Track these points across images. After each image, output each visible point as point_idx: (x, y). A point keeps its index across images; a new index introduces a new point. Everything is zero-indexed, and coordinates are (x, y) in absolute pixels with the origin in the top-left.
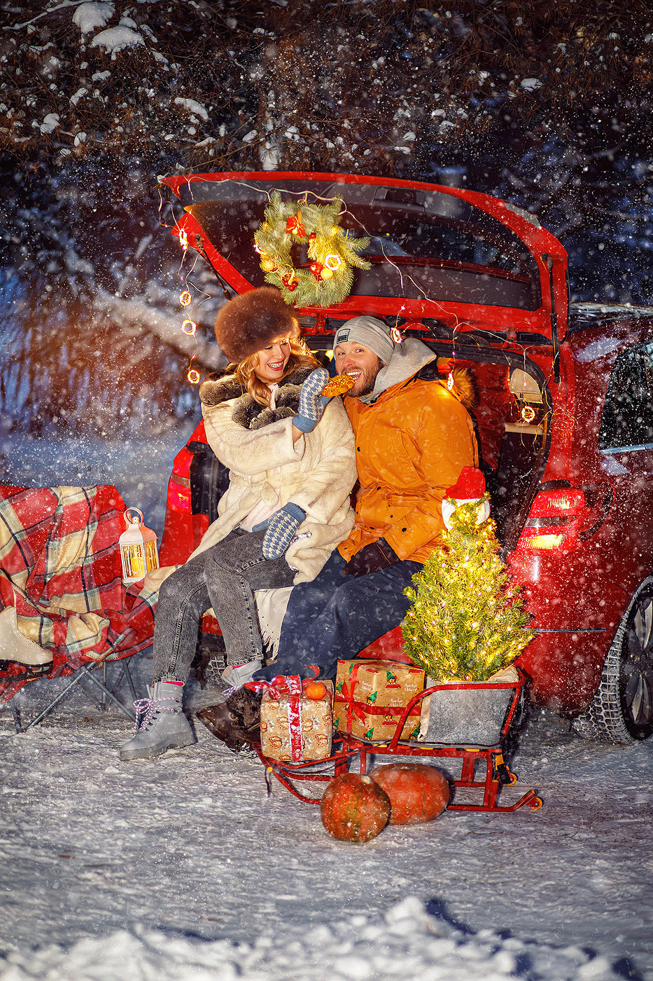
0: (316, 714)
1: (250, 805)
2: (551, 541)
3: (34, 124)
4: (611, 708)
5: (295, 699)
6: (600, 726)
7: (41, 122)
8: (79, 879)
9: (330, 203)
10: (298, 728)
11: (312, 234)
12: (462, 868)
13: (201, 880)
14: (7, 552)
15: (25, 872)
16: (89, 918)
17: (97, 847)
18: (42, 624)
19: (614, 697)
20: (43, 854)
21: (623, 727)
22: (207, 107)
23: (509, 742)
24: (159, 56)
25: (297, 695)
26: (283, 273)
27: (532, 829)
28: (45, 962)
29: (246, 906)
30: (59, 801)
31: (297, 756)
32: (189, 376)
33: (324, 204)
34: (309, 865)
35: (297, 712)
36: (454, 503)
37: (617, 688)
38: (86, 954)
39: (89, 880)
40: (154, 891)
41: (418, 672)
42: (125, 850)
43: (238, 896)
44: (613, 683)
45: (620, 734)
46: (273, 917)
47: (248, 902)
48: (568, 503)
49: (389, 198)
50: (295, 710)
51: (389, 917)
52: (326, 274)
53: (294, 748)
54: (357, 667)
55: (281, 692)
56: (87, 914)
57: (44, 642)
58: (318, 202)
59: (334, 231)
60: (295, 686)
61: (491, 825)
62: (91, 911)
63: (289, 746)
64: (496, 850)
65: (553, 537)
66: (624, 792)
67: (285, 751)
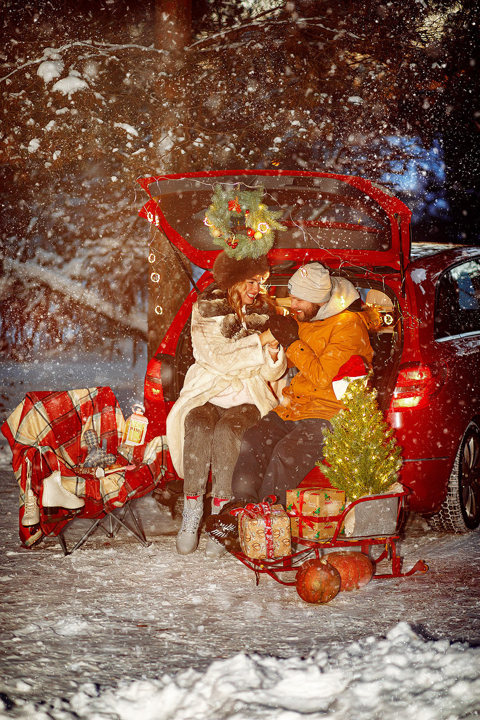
0: (281, 525)
1: (241, 587)
2: (411, 402)
3: (22, 147)
4: (455, 509)
5: (267, 518)
6: (447, 522)
7: (27, 145)
8: (158, 638)
9: (256, 189)
10: (271, 536)
11: (247, 210)
12: (394, 613)
13: (233, 633)
14: (45, 436)
15: (120, 636)
16: (176, 660)
17: (158, 619)
18: (77, 482)
19: (456, 502)
20: (126, 625)
21: (462, 521)
22: (136, 129)
23: (401, 532)
24: (98, 95)
25: (268, 514)
26: (226, 237)
27: (428, 587)
28: (188, 679)
29: (269, 645)
30: (117, 594)
31: (270, 555)
32: (156, 310)
33: (253, 190)
34: (297, 619)
35: (270, 526)
36: (348, 381)
37: (458, 495)
38: (217, 670)
39: (165, 638)
40: (208, 641)
41: (341, 492)
42: (175, 619)
43: (260, 640)
44: (455, 492)
45: (461, 526)
46: (290, 651)
47: (270, 643)
48: (420, 376)
49: (294, 184)
50: (268, 524)
51: (389, 636)
52: (258, 236)
53: (268, 550)
54: (302, 493)
55: (256, 513)
56: (173, 658)
57: (78, 494)
58: (248, 189)
59: (261, 207)
60: (267, 509)
61: (401, 586)
62: (176, 656)
63: (265, 549)
64: (410, 601)
65: (412, 398)
66: (475, 561)
67: (261, 552)
